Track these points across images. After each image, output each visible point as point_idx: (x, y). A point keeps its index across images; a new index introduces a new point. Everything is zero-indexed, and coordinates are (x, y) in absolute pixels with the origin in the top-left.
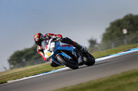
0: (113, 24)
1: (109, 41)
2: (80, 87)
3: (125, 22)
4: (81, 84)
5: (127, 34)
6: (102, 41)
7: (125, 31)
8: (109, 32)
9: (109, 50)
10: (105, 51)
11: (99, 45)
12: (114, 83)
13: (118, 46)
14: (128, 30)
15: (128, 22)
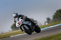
2: (43, 39)
4: (43, 38)
8: (56, 15)
9: (56, 23)
10: (54, 23)
11: (51, 20)
12: (58, 37)
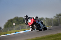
0: (9, 21)
1: (7, 28)
3: (14, 20)
5: (15, 25)
6: (4, 28)
7: (14, 24)
13: (11, 30)
14: (15, 24)
15: (16, 20)
